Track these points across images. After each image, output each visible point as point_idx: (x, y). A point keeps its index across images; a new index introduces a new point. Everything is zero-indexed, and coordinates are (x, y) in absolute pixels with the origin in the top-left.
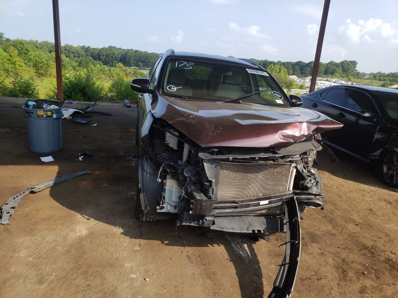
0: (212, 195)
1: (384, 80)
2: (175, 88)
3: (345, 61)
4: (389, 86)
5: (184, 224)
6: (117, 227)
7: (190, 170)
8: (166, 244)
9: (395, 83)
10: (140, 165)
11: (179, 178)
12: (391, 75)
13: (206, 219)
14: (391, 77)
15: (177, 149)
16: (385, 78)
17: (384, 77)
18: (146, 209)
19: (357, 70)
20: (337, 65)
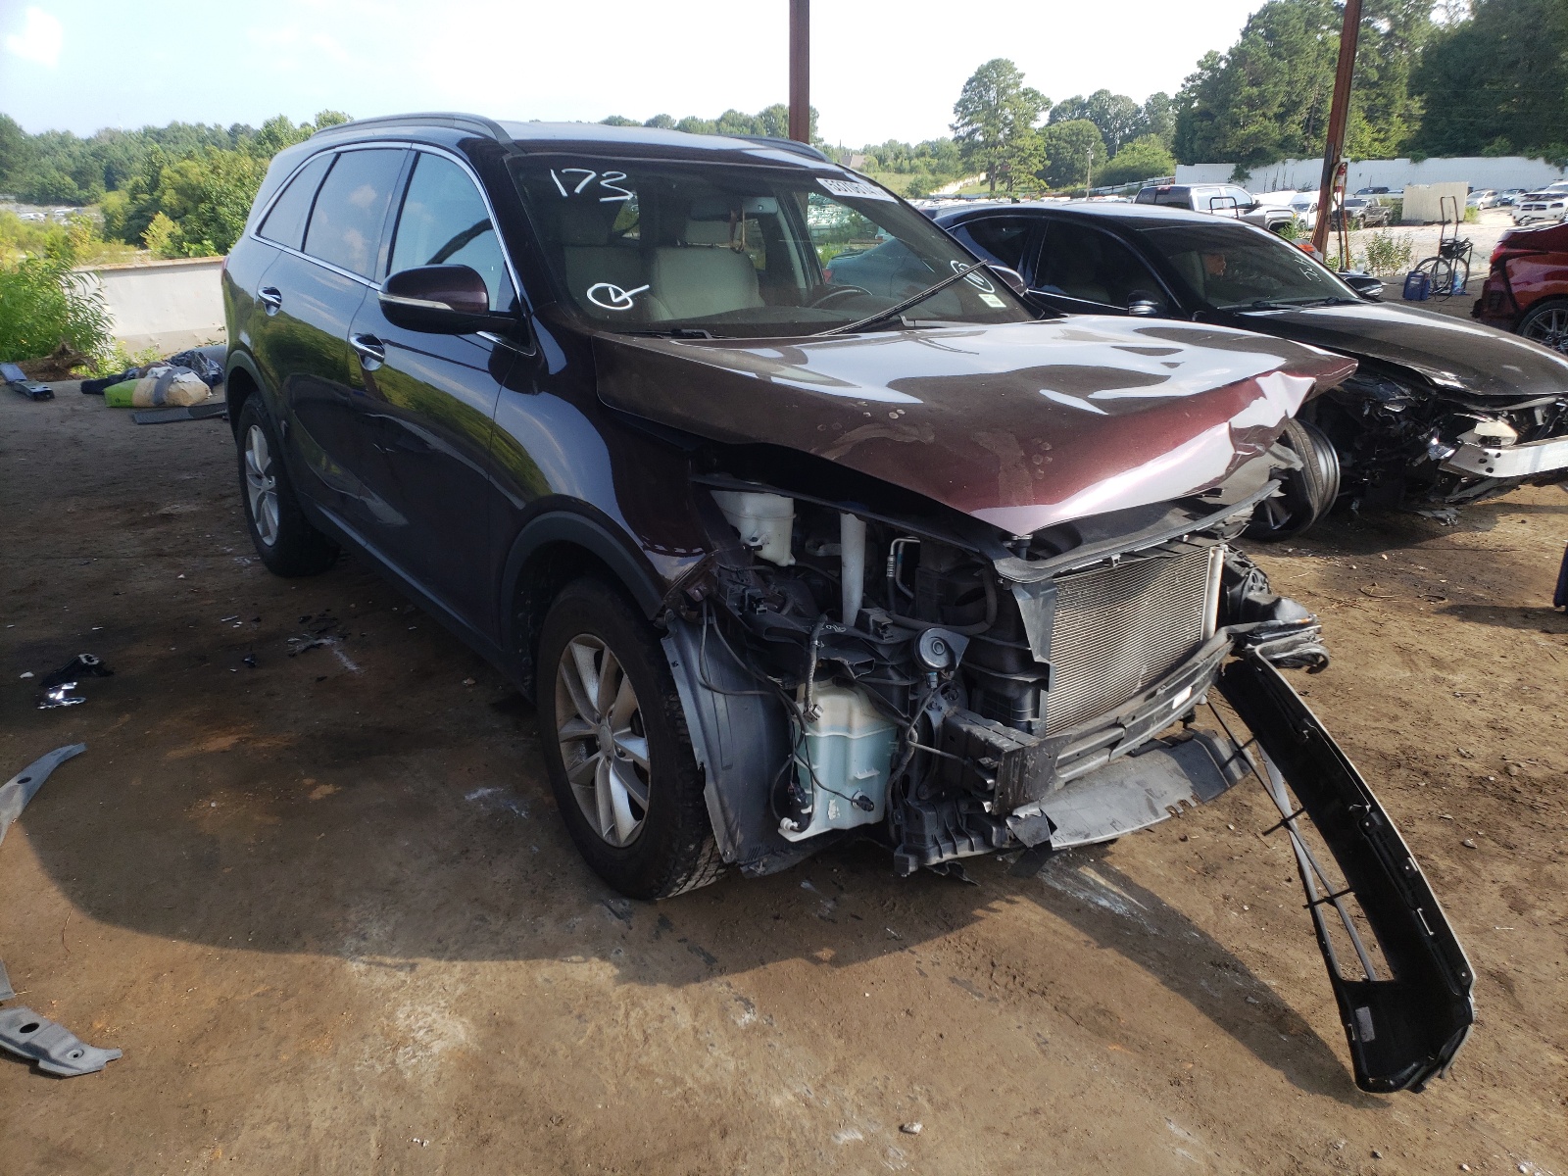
0: (1036, 719)
1: (913, 170)
2: (626, 295)
3: (775, 108)
4: (931, 189)
5: (934, 860)
6: (574, 958)
7: (944, 641)
8: (836, 962)
9: (950, 178)
10: (674, 664)
11: (890, 682)
12: (929, 150)
13: (1018, 817)
14: (932, 157)
15: (792, 562)
16: (915, 162)
17: (910, 159)
18: (730, 843)
19: (822, 140)
20: (750, 123)
